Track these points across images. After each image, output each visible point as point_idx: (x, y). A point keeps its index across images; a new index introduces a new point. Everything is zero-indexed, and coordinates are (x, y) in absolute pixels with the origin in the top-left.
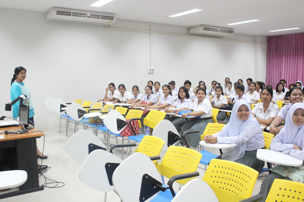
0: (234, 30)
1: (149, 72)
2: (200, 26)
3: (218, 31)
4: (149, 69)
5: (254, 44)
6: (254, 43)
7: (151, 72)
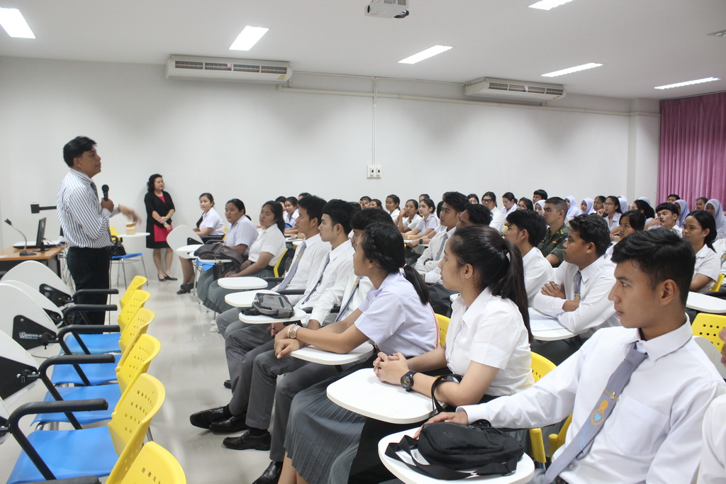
0: (565, 87)
1: (369, 176)
2: (483, 80)
3: (525, 91)
4: (369, 170)
5: (628, 116)
6: (627, 114)
7: (375, 176)
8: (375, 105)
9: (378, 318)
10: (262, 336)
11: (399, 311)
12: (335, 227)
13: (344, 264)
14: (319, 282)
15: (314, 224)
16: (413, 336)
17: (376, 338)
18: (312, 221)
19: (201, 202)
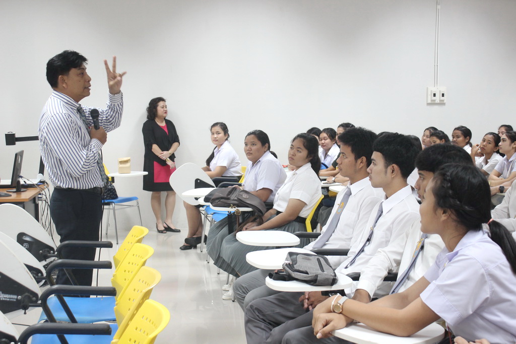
1: (429, 101)
4: (429, 93)
7: (437, 101)
8: (439, 7)
9: (454, 290)
10: (292, 308)
11: (482, 281)
12: (389, 169)
13: (401, 217)
14: (369, 240)
15: (362, 165)
16: (500, 318)
17: (450, 318)
18: (359, 161)
19: (213, 134)
